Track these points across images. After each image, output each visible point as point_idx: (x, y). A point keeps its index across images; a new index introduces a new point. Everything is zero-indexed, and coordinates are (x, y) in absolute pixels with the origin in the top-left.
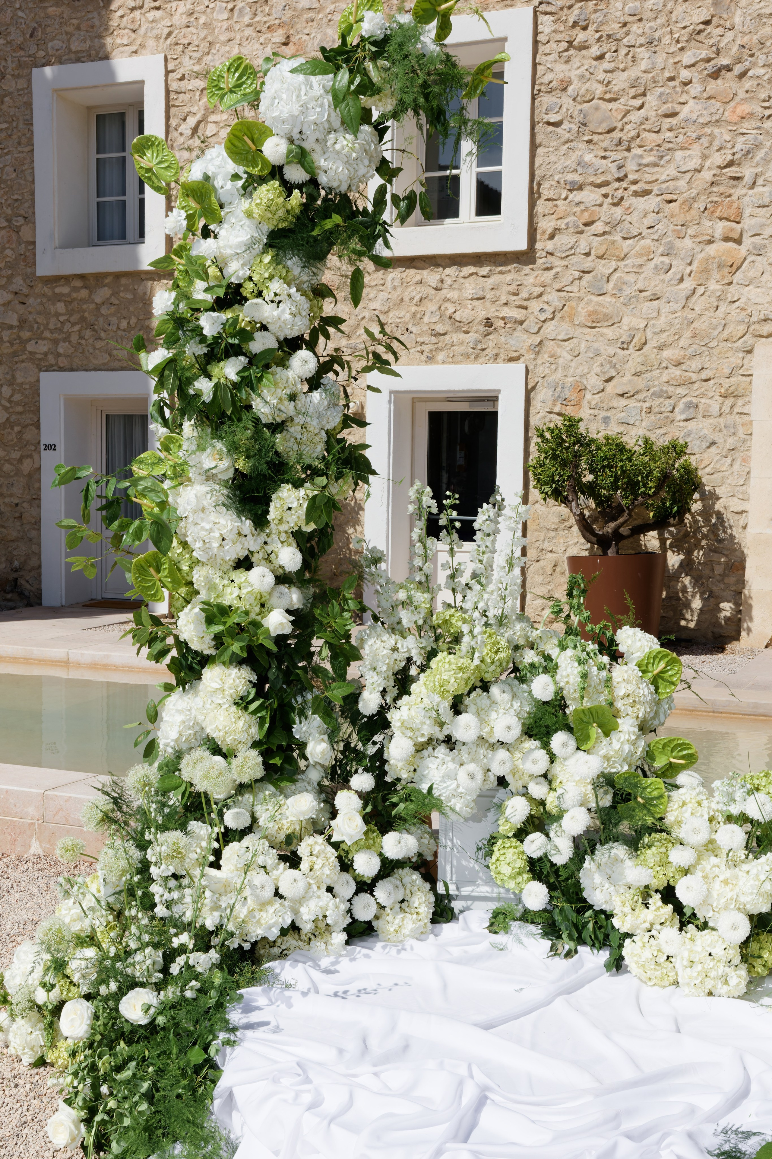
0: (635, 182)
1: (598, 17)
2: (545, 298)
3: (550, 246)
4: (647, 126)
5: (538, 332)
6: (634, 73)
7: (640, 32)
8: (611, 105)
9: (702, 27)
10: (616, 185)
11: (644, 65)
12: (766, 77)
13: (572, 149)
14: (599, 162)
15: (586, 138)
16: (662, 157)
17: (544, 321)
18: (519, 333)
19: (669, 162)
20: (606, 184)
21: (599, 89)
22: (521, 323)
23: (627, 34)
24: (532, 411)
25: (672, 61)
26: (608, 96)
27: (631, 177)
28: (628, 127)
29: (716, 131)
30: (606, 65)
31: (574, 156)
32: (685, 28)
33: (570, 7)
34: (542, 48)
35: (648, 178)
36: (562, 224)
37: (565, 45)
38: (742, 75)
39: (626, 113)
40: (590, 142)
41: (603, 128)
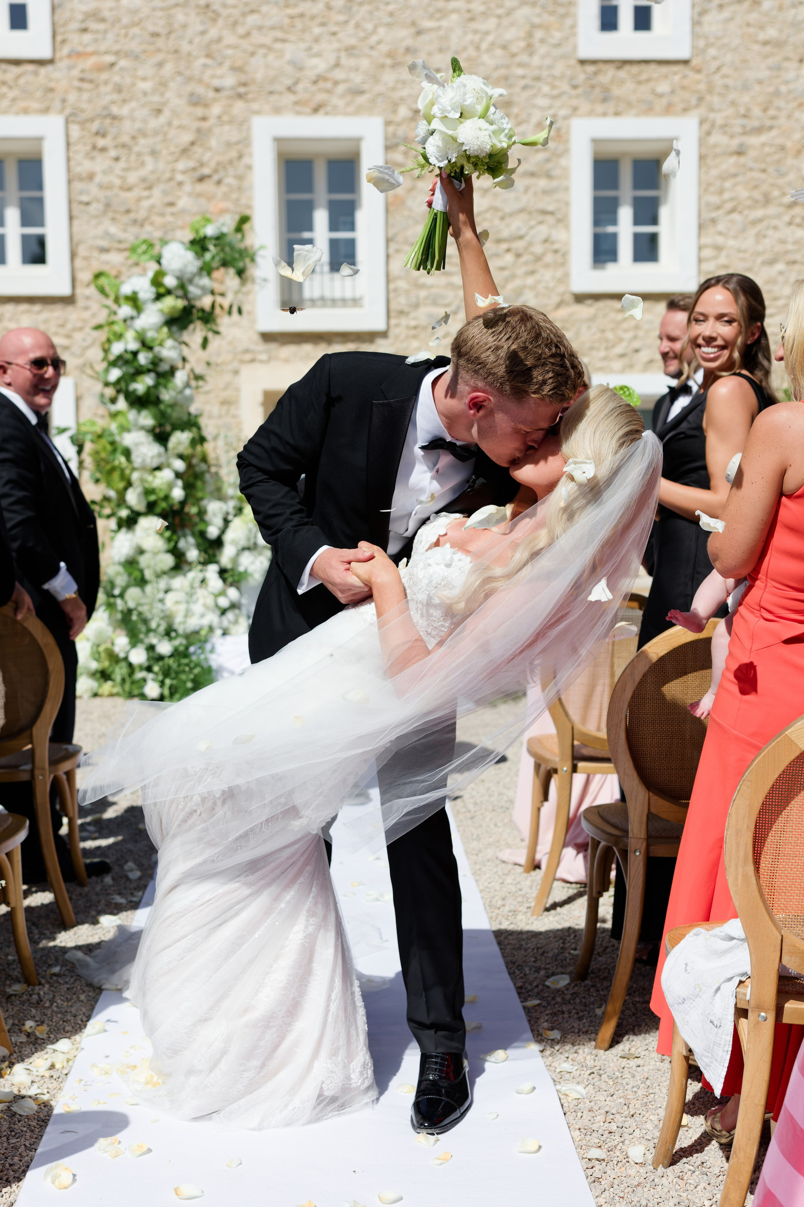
1: (113, 131)
2: (86, 330)
3: (88, 292)
4: (155, 211)
5: (82, 355)
6: (143, 172)
7: (145, 144)
8: (128, 194)
9: (188, 146)
11: (150, 167)
12: (236, 185)
13: (101, 223)
14: (120, 234)
15: (111, 215)
17: (85, 347)
21: (117, 182)
22: (68, 348)
23: (136, 144)
25: (169, 167)
26: (124, 187)
28: (141, 211)
30: (122, 164)
31: (102, 228)
32: (177, 145)
33: (92, 120)
34: (73, 148)
37: (88, 148)
38: (219, 182)
39: (139, 200)
40: (113, 219)
41: (122, 209)
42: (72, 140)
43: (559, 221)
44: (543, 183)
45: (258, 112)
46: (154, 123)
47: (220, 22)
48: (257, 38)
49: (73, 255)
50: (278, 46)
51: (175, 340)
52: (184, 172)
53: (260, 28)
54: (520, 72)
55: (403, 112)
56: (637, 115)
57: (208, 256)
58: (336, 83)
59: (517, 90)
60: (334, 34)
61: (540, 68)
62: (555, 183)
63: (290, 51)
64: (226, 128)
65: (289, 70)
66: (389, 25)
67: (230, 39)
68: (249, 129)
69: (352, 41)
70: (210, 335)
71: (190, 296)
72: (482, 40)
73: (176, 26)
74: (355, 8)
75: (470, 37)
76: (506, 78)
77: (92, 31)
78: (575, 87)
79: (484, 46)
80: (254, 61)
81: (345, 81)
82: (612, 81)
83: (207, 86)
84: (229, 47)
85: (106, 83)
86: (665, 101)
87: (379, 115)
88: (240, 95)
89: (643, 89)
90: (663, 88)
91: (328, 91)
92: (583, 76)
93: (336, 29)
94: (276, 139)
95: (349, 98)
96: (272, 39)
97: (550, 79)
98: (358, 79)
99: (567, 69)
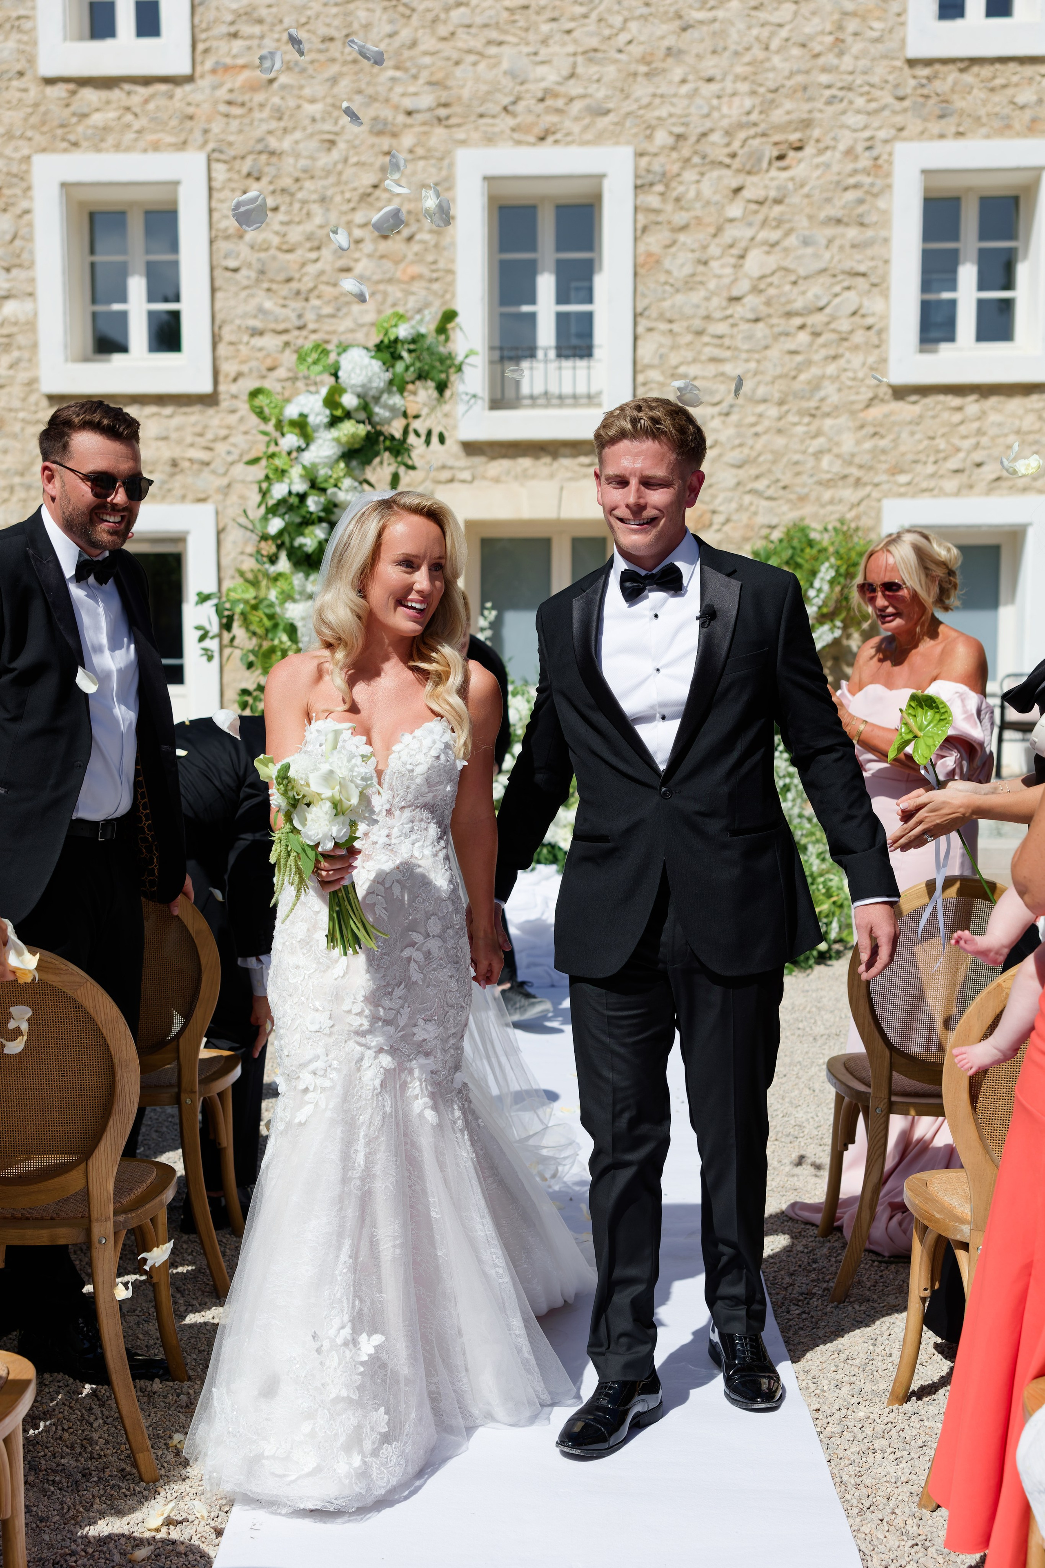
0: (314, 331)
1: (271, 171)
2: (232, 440)
3: (234, 388)
4: (324, 278)
5: (225, 474)
6: (308, 227)
7: (313, 188)
8: (289, 257)
9: (370, 190)
10: (296, 333)
11: (318, 220)
12: (433, 243)
13: (252, 296)
14: (278, 310)
15: (266, 285)
16: (338, 310)
17: (232, 463)
18: (206, 474)
19: (346, 314)
20: (286, 331)
21: (276, 240)
22: (208, 464)
23: (300, 189)
24: (223, 552)
25: (344, 219)
26: (285, 247)
27: (311, 326)
28: (305, 279)
29: (390, 289)
30: (280, 216)
31: (254, 303)
32: (355, 189)
33: (242, 157)
34: (217, 195)
35: (327, 328)
36: (245, 368)
38: (410, 239)
39: (303, 265)
40: (269, 290)
41: (282, 277)
42: (215, 184)
43: (874, 285)
44: (852, 233)
45: (463, 143)
46: (325, 160)
47: (415, 20)
48: (464, 40)
49: (216, 341)
50: (493, 50)
51: (355, 479)
52: (364, 226)
53: (469, 26)
54: (824, 78)
55: (662, 138)
56: (988, 137)
57: (400, 367)
58: (571, 100)
59: (819, 105)
60: (569, 32)
61: (851, 73)
62: (870, 233)
63: (508, 57)
64: (421, 163)
65: (507, 83)
66: (644, 18)
67: (428, 43)
68: (451, 165)
69: (594, 42)
70: (402, 470)
71: (376, 419)
72: (772, 34)
73: (356, 26)
76: (805, 88)
77: (242, 37)
78: (901, 99)
79: (775, 44)
80: (459, 72)
81: (584, 96)
82: (953, 90)
83: (396, 108)
84: (426, 53)
85: (262, 106)
86: (1028, 115)
87: (628, 143)
88: (439, 120)
89: (996, 98)
90: (1026, 96)
91: (558, 111)
92: (912, 83)
93: (571, 25)
94: (486, 178)
95: (587, 121)
96: (484, 41)
97: (866, 88)
98: (601, 94)
99: (890, 73)
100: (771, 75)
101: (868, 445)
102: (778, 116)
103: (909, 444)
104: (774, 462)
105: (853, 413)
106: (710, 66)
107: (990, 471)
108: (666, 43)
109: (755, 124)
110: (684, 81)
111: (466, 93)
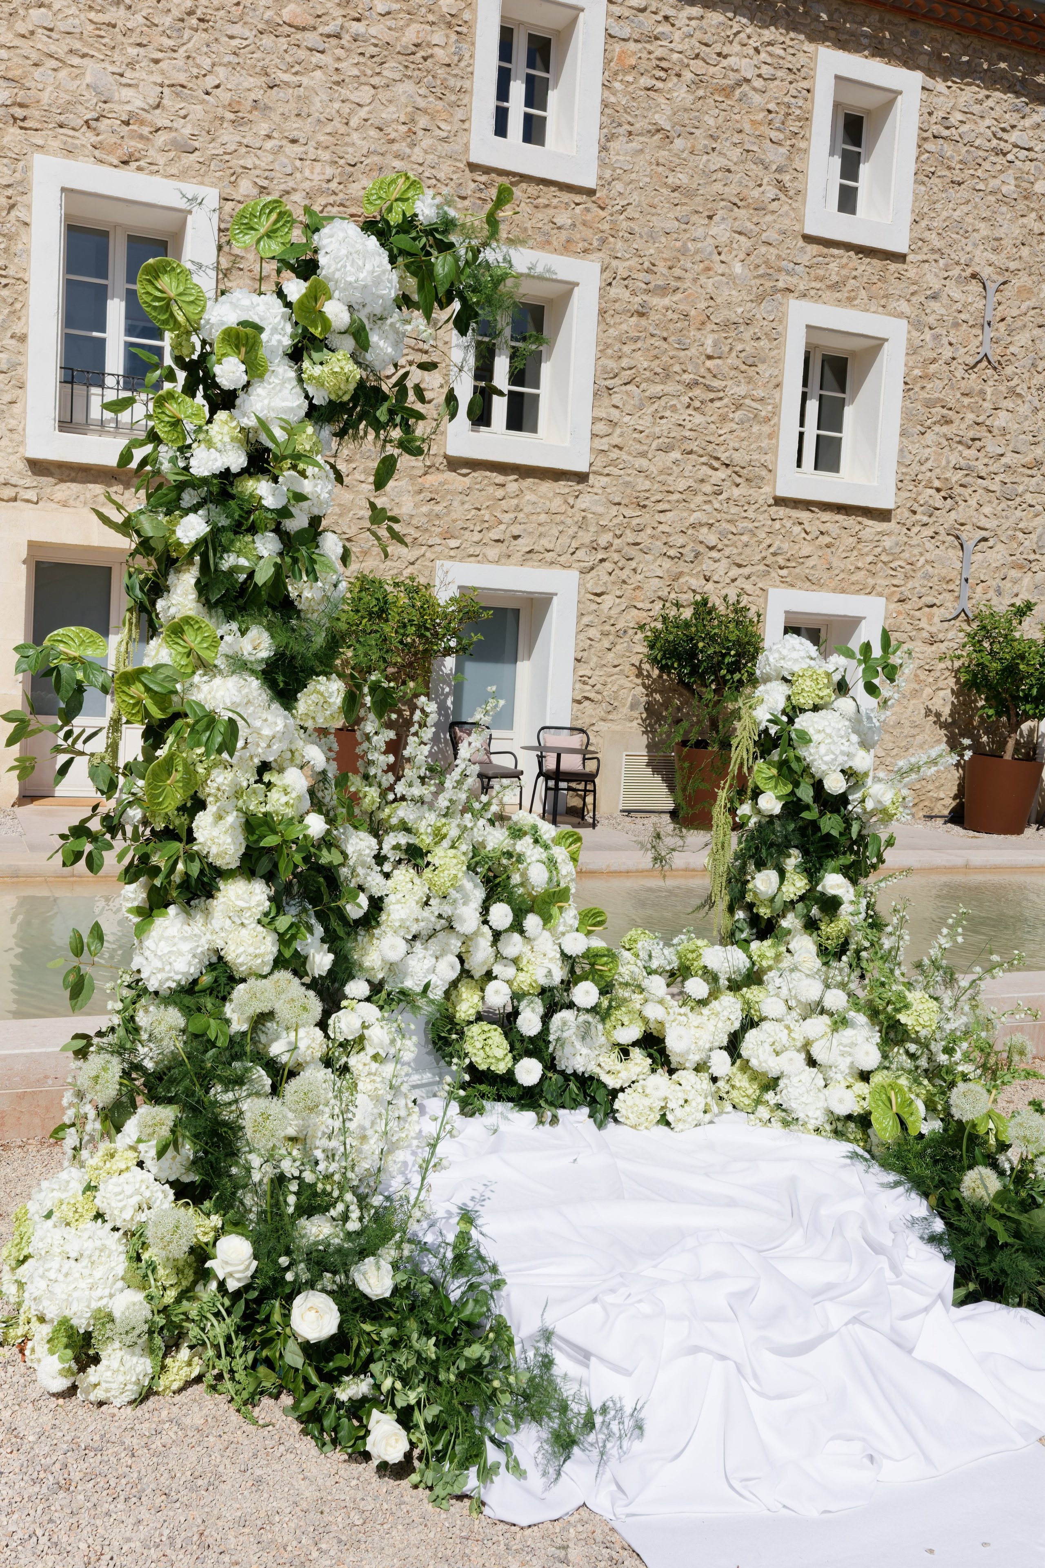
45: (41, 148)
48: (44, 43)
50: (76, 61)
53: (51, 30)
54: (397, 164)
55: (245, 187)
58: (157, 130)
60: (157, 61)
63: (92, 71)
65: (91, 98)
66: (231, 66)
68: (26, 169)
69: (182, 78)
72: (352, 112)
74: (187, 33)
75: (337, 105)
78: (464, 198)
79: (354, 122)
80: (37, 73)
81: (170, 129)
84: (2, 46)
86: (564, 235)
87: (213, 185)
88: (15, 119)
89: (540, 216)
90: (563, 219)
91: (141, 137)
92: (473, 185)
93: (160, 55)
94: (63, 190)
95: (172, 154)
96: (66, 49)
97: (434, 181)
98: (187, 131)
99: (454, 172)
100: (350, 150)
101: (425, 509)
102: (355, 189)
103: (460, 511)
104: (341, 515)
105: (412, 478)
106: (294, 127)
107: (523, 544)
108: (253, 96)
109: (334, 193)
110: (269, 137)
111: (46, 98)
